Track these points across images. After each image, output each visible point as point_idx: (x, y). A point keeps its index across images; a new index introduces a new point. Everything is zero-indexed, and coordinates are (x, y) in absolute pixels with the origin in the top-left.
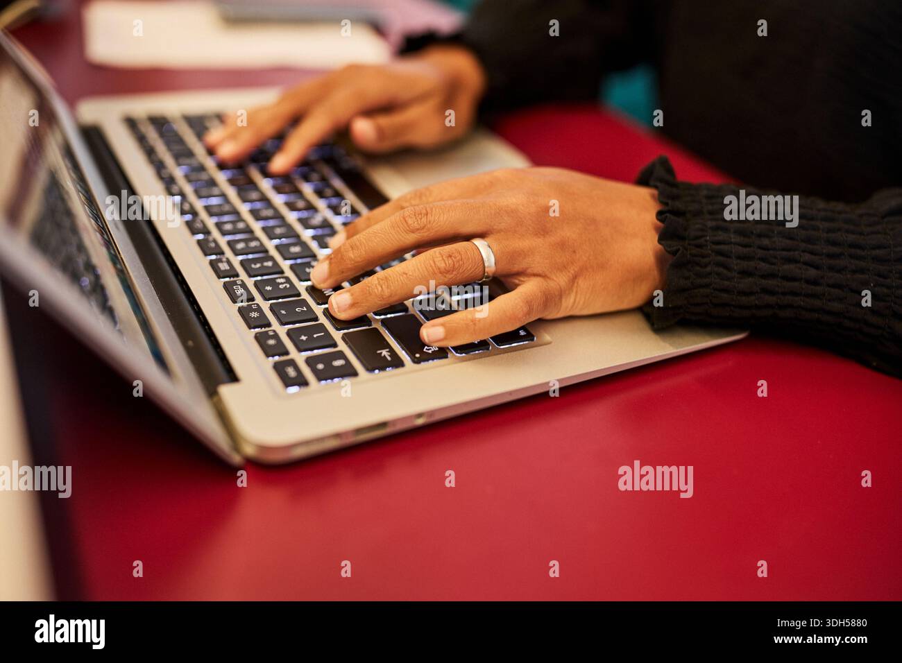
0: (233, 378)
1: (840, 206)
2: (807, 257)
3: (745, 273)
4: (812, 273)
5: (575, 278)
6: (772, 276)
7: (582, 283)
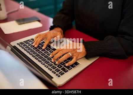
0: (53, 78)
1: (101, 41)
2: (100, 47)
3: (95, 50)
4: (101, 49)
5: (78, 55)
6: (97, 50)
7: (79, 55)
